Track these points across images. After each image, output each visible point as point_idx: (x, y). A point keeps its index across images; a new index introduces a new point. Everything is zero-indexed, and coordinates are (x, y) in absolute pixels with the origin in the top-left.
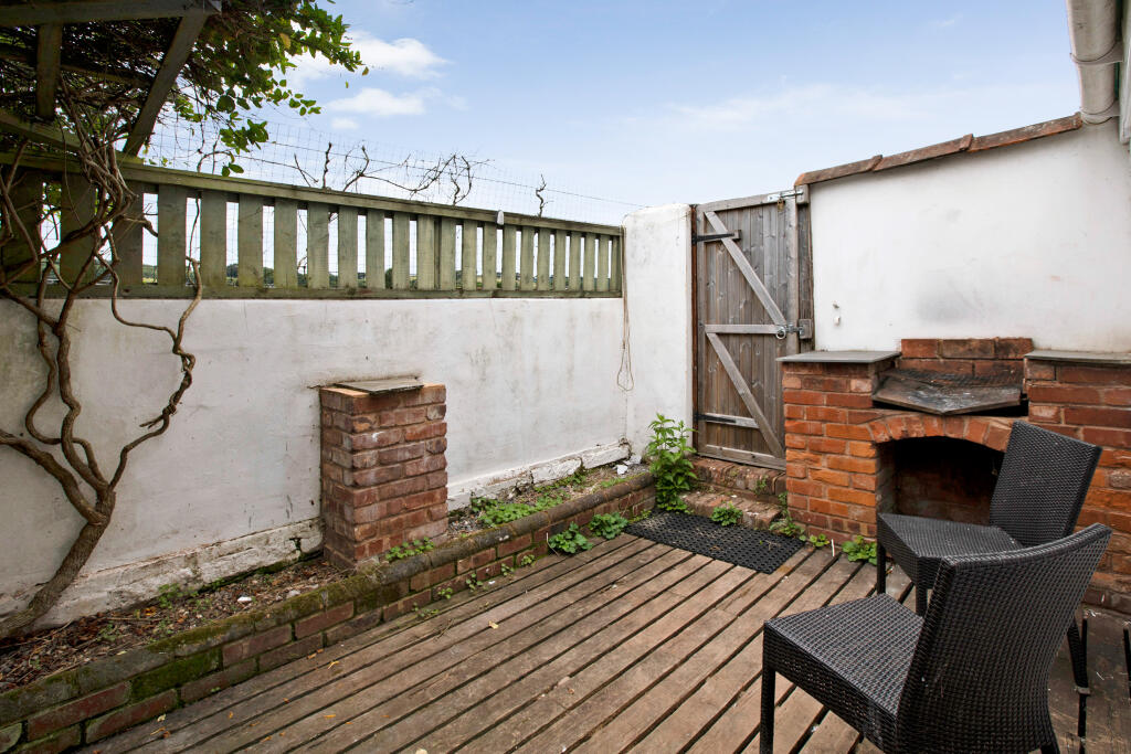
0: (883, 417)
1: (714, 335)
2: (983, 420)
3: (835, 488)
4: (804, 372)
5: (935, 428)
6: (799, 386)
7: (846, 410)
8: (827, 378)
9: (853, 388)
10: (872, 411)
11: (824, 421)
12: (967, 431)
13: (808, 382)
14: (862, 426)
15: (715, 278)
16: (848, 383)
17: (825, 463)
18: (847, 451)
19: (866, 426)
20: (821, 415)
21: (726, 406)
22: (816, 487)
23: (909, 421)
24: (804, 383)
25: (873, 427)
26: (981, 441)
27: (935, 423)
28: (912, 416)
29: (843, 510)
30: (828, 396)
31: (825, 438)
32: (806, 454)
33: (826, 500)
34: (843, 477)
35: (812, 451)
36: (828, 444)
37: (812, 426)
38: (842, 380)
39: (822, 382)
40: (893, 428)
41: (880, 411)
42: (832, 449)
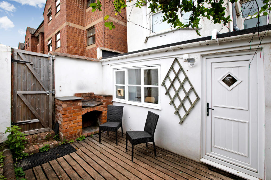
0: (84, 109)
1: (22, 95)
2: (98, 106)
3: (74, 127)
4: (68, 102)
5: (92, 109)
6: (67, 106)
7: (77, 110)
8: (73, 103)
9: (78, 105)
10: (82, 109)
11: (72, 113)
12: (96, 109)
13: (69, 105)
14: (80, 112)
15: (21, 75)
16: (78, 103)
17: (72, 123)
18: (77, 119)
19: (81, 112)
20: (72, 112)
21: (25, 118)
22: (70, 129)
23: (88, 109)
24: (68, 105)
25: (82, 112)
26: (98, 110)
27: (92, 108)
28: (88, 108)
29: (76, 132)
30: (73, 107)
31: (72, 117)
32: (68, 122)
33: (73, 131)
34: (76, 124)
35: (69, 121)
36: (73, 118)
37: (69, 115)
38: (76, 103)
39: (72, 104)
40: (85, 111)
41: (83, 108)
42: (74, 119)
